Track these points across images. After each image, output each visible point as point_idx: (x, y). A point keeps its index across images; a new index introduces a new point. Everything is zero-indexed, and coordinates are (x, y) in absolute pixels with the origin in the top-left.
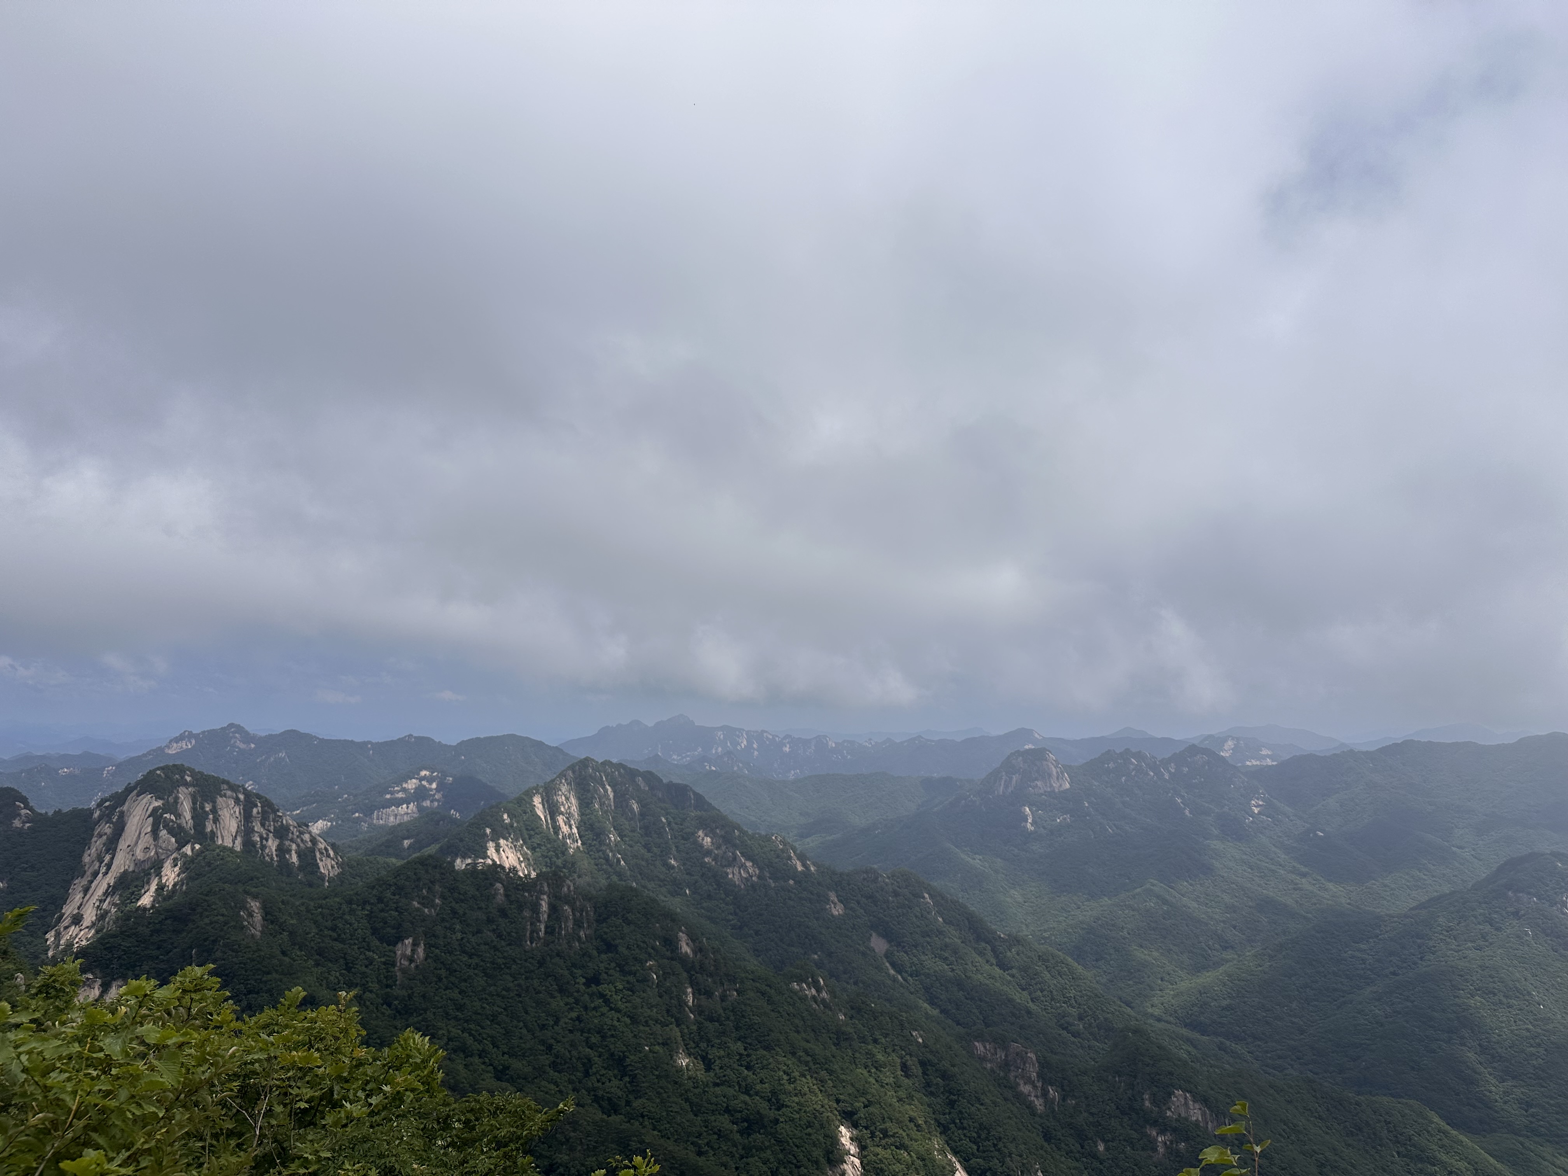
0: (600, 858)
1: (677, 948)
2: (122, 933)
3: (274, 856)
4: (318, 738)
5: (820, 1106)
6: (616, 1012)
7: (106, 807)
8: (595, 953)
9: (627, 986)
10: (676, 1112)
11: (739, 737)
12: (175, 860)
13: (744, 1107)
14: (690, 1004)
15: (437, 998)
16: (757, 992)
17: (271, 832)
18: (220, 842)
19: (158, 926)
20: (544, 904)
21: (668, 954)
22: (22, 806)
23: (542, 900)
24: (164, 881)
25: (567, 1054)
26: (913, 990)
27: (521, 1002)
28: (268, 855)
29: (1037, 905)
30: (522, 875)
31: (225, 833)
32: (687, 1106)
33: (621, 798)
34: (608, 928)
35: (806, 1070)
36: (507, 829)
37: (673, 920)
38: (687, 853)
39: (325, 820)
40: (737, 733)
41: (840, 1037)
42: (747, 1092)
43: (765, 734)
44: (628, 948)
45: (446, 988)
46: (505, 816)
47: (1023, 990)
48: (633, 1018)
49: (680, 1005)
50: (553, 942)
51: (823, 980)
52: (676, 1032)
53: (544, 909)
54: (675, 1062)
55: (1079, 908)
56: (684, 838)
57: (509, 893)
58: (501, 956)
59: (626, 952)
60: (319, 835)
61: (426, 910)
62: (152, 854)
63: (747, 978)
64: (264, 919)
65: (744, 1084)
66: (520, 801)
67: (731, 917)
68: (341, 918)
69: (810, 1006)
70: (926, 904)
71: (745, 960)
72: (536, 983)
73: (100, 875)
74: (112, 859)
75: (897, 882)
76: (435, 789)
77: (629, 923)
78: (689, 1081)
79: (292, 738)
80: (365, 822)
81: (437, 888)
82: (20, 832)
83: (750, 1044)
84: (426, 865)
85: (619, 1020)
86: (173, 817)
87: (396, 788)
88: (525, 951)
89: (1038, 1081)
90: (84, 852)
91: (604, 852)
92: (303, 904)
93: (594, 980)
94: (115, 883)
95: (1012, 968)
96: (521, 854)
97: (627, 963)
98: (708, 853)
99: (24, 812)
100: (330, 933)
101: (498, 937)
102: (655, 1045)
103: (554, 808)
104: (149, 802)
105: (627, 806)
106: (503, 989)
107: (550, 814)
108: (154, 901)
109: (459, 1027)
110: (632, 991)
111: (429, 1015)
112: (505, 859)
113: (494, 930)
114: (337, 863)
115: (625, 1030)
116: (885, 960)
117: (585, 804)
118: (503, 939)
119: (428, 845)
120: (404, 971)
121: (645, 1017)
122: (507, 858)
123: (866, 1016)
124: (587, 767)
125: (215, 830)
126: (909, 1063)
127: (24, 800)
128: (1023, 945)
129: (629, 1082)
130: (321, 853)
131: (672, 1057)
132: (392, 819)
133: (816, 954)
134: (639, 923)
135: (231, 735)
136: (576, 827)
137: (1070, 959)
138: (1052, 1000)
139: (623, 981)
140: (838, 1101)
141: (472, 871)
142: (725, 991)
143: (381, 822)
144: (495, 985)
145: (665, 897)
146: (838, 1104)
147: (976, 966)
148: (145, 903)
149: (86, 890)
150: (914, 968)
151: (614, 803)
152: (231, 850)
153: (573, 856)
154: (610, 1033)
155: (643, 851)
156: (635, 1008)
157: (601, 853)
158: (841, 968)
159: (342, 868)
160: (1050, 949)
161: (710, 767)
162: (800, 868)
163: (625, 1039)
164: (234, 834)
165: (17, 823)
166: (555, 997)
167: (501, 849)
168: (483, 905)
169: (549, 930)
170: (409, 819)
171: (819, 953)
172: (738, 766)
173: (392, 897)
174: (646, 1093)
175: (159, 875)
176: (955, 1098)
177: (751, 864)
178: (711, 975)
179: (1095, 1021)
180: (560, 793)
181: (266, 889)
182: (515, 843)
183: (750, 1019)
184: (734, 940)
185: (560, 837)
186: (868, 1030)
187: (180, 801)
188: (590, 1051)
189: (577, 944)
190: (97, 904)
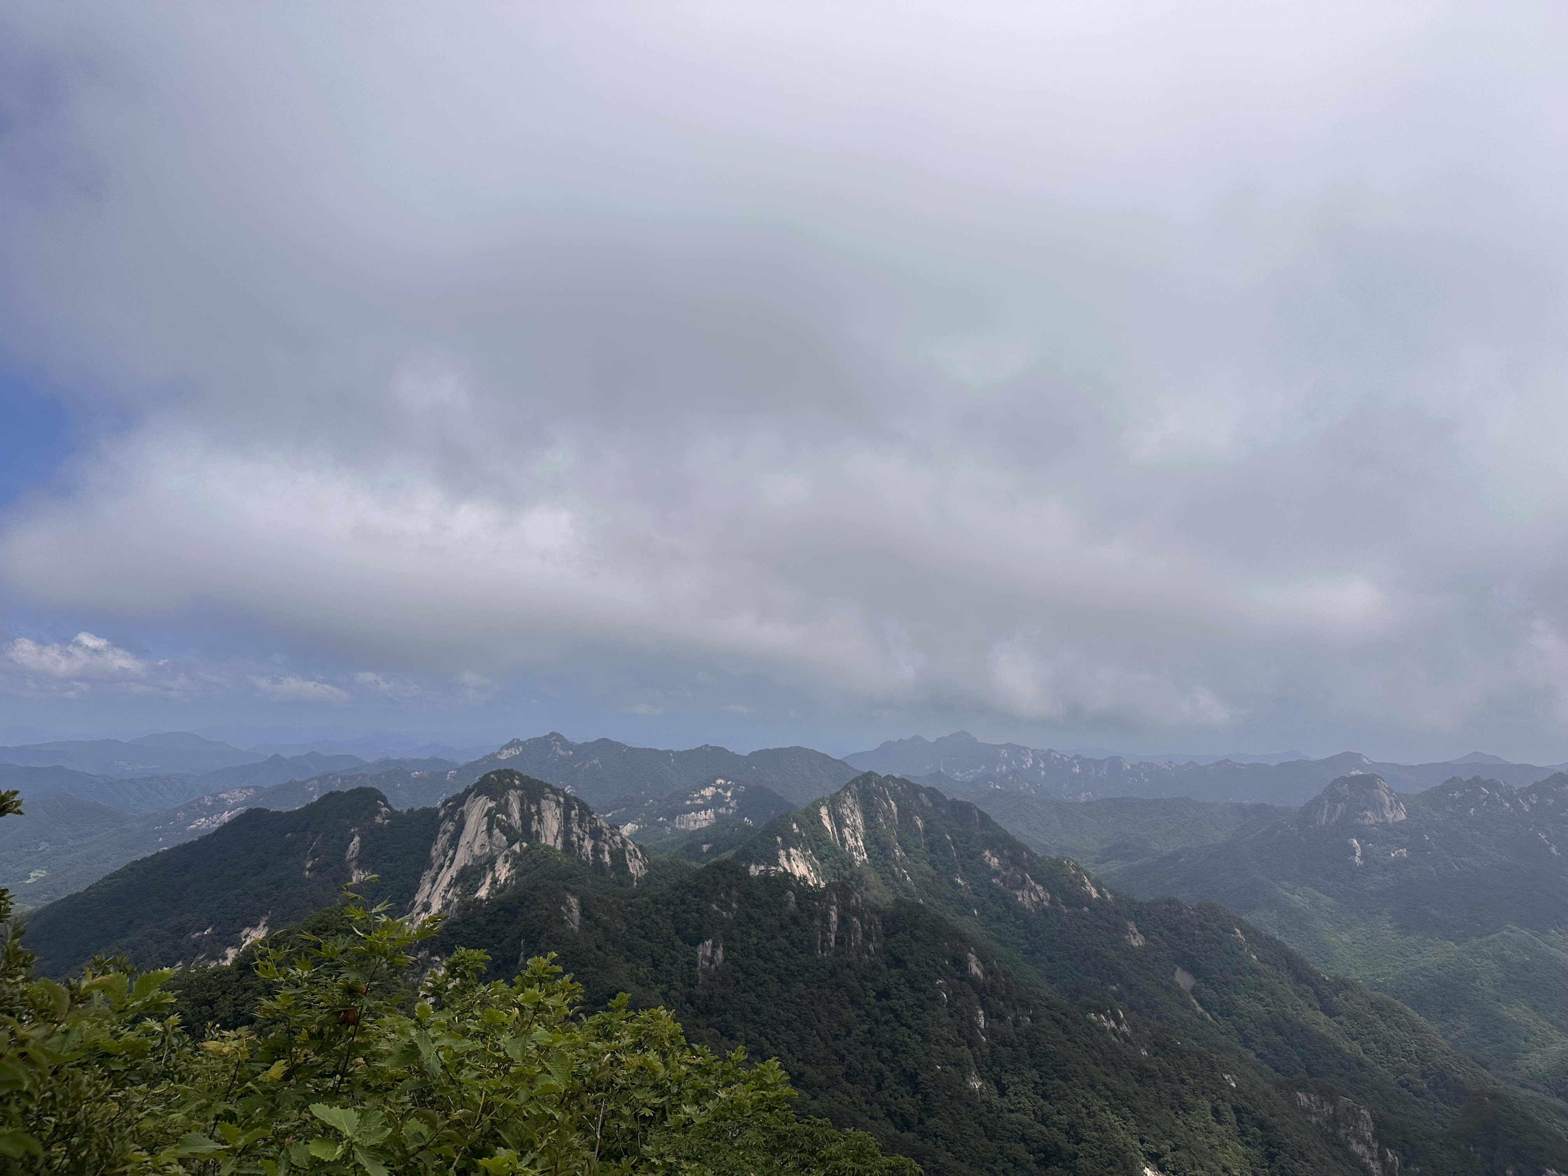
0: (886, 872)
1: (967, 969)
2: (463, 921)
3: (590, 856)
4: (627, 746)
5: (1122, 1144)
6: (907, 1028)
7: (449, 807)
8: (884, 967)
9: (918, 1003)
10: (969, 1135)
11: (1024, 755)
12: (506, 856)
13: (1041, 1138)
14: (982, 1026)
15: (735, 1000)
16: (1052, 1020)
17: (587, 833)
18: (544, 841)
19: (492, 917)
20: (833, 915)
21: (958, 974)
22: (382, 804)
23: (831, 910)
24: (497, 876)
25: (860, 1066)
26: (1224, 1031)
27: (813, 1010)
28: (584, 855)
29: (1368, 947)
30: (812, 884)
31: (548, 833)
32: (980, 1130)
33: (905, 813)
34: (896, 943)
35: (1107, 1105)
36: (796, 838)
37: (962, 940)
38: (974, 873)
39: (633, 823)
40: (1022, 751)
41: (1143, 1074)
42: (1043, 1122)
43: (1052, 754)
44: (917, 964)
45: (744, 991)
46: (795, 826)
47: (1354, 1039)
48: (924, 1036)
49: (971, 1027)
50: (843, 953)
51: (1123, 1013)
52: (967, 1053)
53: (834, 919)
54: (967, 1083)
55: (1420, 953)
56: (969, 857)
57: (801, 901)
58: (794, 963)
59: (915, 969)
60: (628, 837)
61: (724, 913)
62: (487, 850)
63: (1040, 1004)
64: (582, 915)
65: (1039, 1113)
66: (807, 812)
67: (1022, 941)
68: (649, 917)
69: (1110, 1039)
70: (1237, 940)
71: (1038, 986)
72: (827, 992)
73: (445, 868)
74: (455, 854)
75: (1204, 915)
76: (730, 797)
77: (918, 940)
78: (983, 1105)
79: (604, 745)
80: (668, 827)
81: (734, 892)
82: (380, 827)
83: (1046, 1073)
84: (724, 870)
85: (910, 1037)
86: (504, 817)
87: (695, 795)
88: (817, 960)
89: (1374, 1142)
90: (431, 847)
91: (890, 867)
92: (615, 902)
93: (883, 994)
94: (457, 875)
95: (1339, 1014)
96: (810, 864)
97: (916, 980)
98: (996, 874)
99: (384, 809)
100: (639, 931)
101: (790, 944)
102: (947, 1065)
103: (840, 821)
104: (483, 804)
105: (911, 822)
106: (797, 996)
107: (836, 826)
108: (489, 894)
109: (757, 1030)
110: (922, 1008)
111: (729, 1016)
112: (796, 868)
113: (787, 937)
114: (644, 865)
115: (916, 1046)
116: (1191, 997)
117: (869, 818)
118: (796, 947)
119: (725, 851)
120: (705, 971)
121: (936, 1036)
122: (798, 867)
123: (1172, 1054)
124: (870, 780)
125: (539, 830)
126: (1222, 1108)
127: (384, 799)
128: (1352, 990)
129: (921, 1100)
130: (631, 854)
131: (964, 1079)
132: (692, 823)
133: (1115, 985)
134: (928, 940)
135: (553, 743)
136: (862, 840)
137: (1409, 1009)
138: (1388, 1053)
139: (914, 997)
140: (1142, 1141)
141: (765, 878)
142: (1018, 1016)
143: (683, 827)
144: (789, 992)
145: (953, 916)
146: (1142, 1144)
147: (1296, 1010)
148: (482, 895)
149: (434, 881)
150: (1225, 1007)
151: (898, 818)
152: (553, 849)
153: (859, 868)
154: (901, 1049)
155: (929, 868)
156: (926, 1026)
157: (886, 867)
158: (1143, 1002)
159: (648, 869)
160: (1385, 996)
161: (994, 786)
162: (1095, 895)
163: (916, 1056)
164: (555, 834)
165: (378, 819)
166: (846, 1008)
167: (792, 858)
168: (776, 911)
169: (839, 940)
170: (707, 824)
171: (1118, 984)
172: (1024, 786)
173: (694, 899)
174: (939, 1113)
175: (493, 869)
176: (1276, 1150)
177: (1041, 888)
178: (1003, 999)
179: (1442, 1080)
180: (845, 805)
181: (583, 886)
182: (804, 853)
183: (1044, 1047)
184: (1026, 965)
185: (847, 849)
186: (1174, 1069)
187: (510, 802)
188: (882, 1065)
189: (867, 956)
190: (443, 894)
